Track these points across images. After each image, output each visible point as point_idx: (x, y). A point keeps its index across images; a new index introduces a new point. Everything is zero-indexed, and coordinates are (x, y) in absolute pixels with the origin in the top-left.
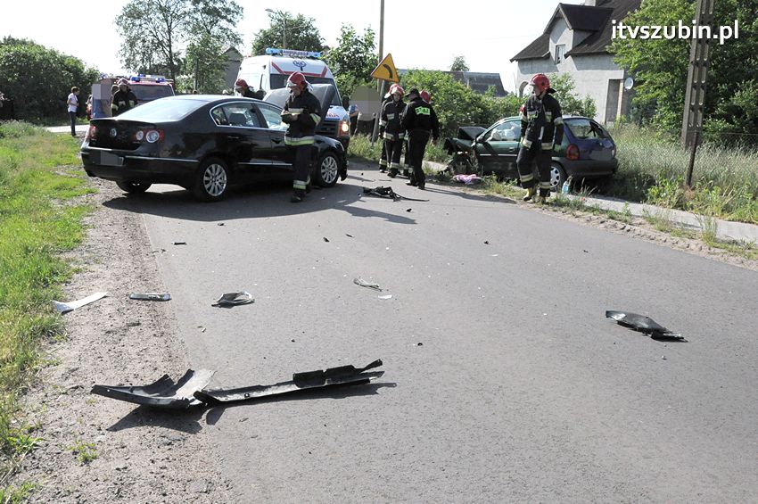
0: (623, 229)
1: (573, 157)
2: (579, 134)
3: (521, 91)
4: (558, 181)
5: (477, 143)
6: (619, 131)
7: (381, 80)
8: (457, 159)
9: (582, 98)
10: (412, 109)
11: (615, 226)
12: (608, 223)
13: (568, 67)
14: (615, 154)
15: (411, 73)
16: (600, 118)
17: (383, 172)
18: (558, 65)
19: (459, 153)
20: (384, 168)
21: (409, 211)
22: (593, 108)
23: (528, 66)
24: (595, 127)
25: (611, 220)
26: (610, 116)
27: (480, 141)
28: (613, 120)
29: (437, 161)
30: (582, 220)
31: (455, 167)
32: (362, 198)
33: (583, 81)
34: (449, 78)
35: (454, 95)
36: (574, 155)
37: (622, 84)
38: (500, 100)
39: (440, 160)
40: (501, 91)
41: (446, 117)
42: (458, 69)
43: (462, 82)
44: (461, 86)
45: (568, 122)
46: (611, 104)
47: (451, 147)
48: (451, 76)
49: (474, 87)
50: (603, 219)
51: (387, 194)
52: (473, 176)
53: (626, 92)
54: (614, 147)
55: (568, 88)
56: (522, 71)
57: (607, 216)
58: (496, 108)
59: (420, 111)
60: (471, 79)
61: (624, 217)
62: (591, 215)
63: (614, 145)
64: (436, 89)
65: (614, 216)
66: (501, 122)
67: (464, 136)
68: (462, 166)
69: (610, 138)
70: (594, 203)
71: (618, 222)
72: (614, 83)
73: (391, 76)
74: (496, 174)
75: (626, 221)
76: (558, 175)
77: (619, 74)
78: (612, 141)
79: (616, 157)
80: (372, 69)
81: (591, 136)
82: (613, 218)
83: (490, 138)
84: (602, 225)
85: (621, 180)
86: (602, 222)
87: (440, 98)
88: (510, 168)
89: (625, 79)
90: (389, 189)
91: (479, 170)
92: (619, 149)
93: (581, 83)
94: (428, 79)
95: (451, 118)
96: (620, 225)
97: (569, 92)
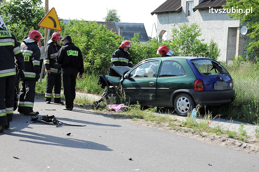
0: (240, 146)
1: (199, 89)
2: (203, 71)
3: (161, 36)
4: (188, 108)
5: (124, 79)
6: (237, 68)
7: (47, 28)
8: (109, 92)
9: (207, 42)
10: (64, 52)
11: (234, 144)
12: (228, 142)
13: (196, 18)
14: (232, 86)
15: (72, 23)
16: (222, 58)
17: (49, 103)
18: (188, 17)
19: (111, 87)
20: (49, 100)
21: (69, 134)
22: (216, 49)
23: (165, 17)
24: (216, 65)
25: (230, 139)
26: (230, 56)
27: (127, 78)
28: (233, 59)
29: (94, 93)
30: (207, 139)
31: (107, 98)
32: (30, 125)
33: (208, 29)
34: (102, 28)
35: (107, 41)
36: (200, 87)
37: (238, 31)
38: (143, 44)
39: (97, 92)
40: (145, 37)
41: (101, 58)
42: (111, 20)
43: (113, 31)
44: (113, 33)
45: (194, 62)
46: (231, 46)
47: (104, 83)
48: (104, 26)
49: (124, 34)
50: (224, 138)
51: (51, 121)
52: (122, 105)
53: (242, 38)
54: (231, 81)
55: (196, 35)
56: (161, 21)
57: (227, 136)
58: (140, 51)
59: (71, 53)
60: (121, 28)
61: (241, 137)
62: (215, 135)
63: (231, 79)
64: (93, 37)
65: (233, 135)
66: (143, 62)
67: (114, 73)
68: (112, 97)
69: (228, 74)
70: (216, 126)
71: (237, 141)
72: (233, 30)
73: (55, 26)
74: (140, 103)
75: (242, 140)
76: (188, 103)
77: (236, 23)
78: (230, 77)
79: (233, 89)
80: (40, 20)
81: (213, 72)
82: (232, 137)
83: (134, 75)
84: (223, 143)
85: (239, 107)
86: (224, 141)
87: (96, 43)
88: (151, 98)
89: (241, 27)
90: (53, 117)
91: (127, 100)
92: (236, 82)
93: (206, 30)
94: (86, 28)
95: (105, 59)
96: (238, 143)
97: (197, 38)
